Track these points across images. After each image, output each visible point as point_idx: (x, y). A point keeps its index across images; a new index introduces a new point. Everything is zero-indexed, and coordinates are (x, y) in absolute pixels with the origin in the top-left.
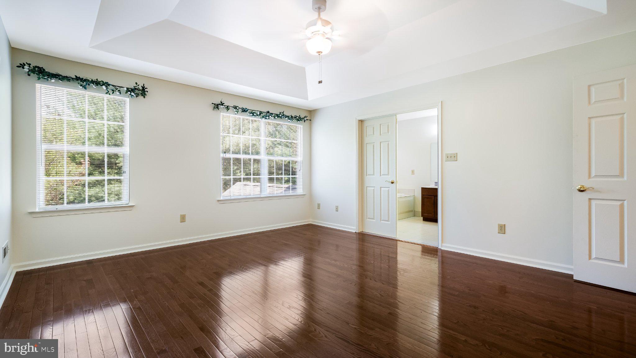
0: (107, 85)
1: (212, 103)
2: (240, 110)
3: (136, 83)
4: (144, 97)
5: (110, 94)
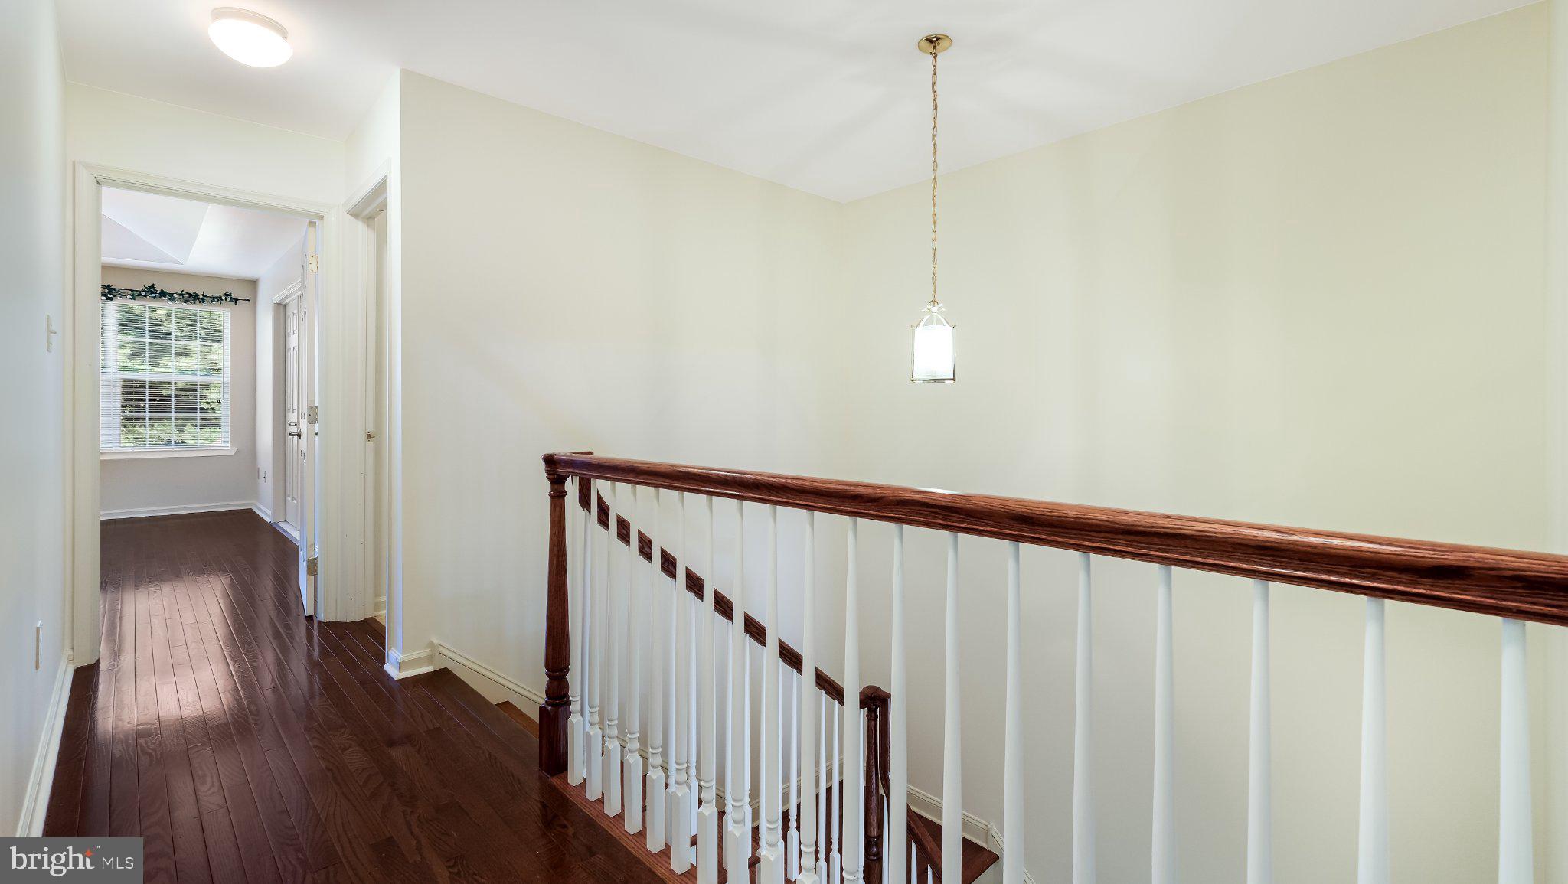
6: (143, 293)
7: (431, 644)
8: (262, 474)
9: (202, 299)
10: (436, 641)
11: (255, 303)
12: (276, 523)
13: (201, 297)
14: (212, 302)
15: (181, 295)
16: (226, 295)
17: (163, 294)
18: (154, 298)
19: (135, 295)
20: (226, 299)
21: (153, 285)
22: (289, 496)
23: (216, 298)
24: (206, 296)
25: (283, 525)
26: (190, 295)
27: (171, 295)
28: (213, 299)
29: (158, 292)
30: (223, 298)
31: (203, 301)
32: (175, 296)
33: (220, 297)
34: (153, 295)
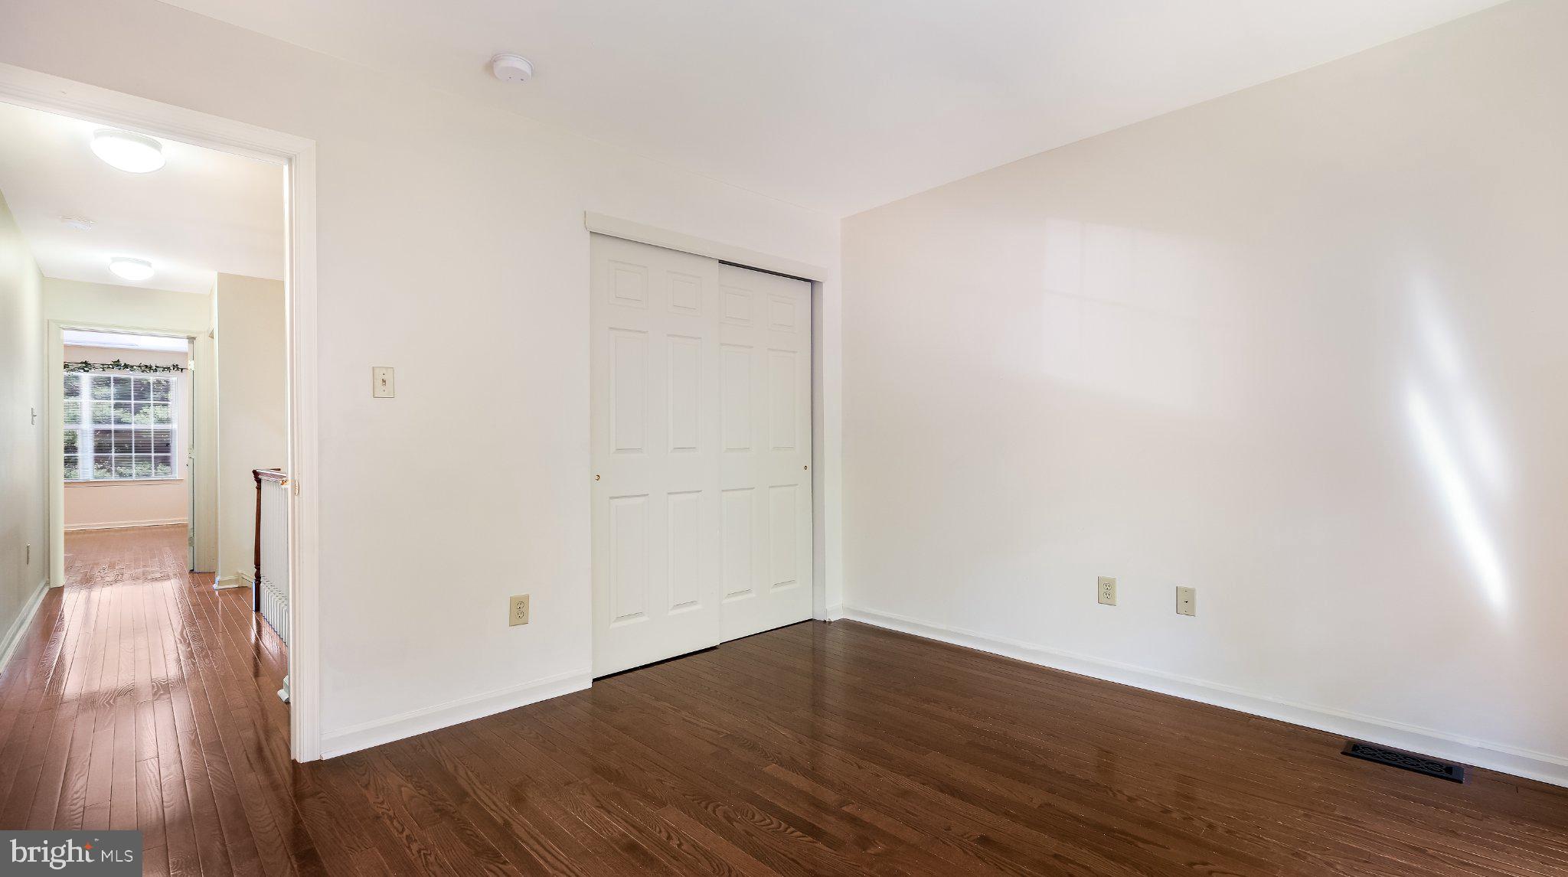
7: (238, 573)
10: (240, 572)
13: (154, 368)
17: (126, 366)
18: (120, 369)
19: (104, 367)
21: (119, 360)
23: (165, 368)
24: (158, 367)
26: (146, 366)
27: (132, 367)
31: (156, 371)
32: (135, 367)
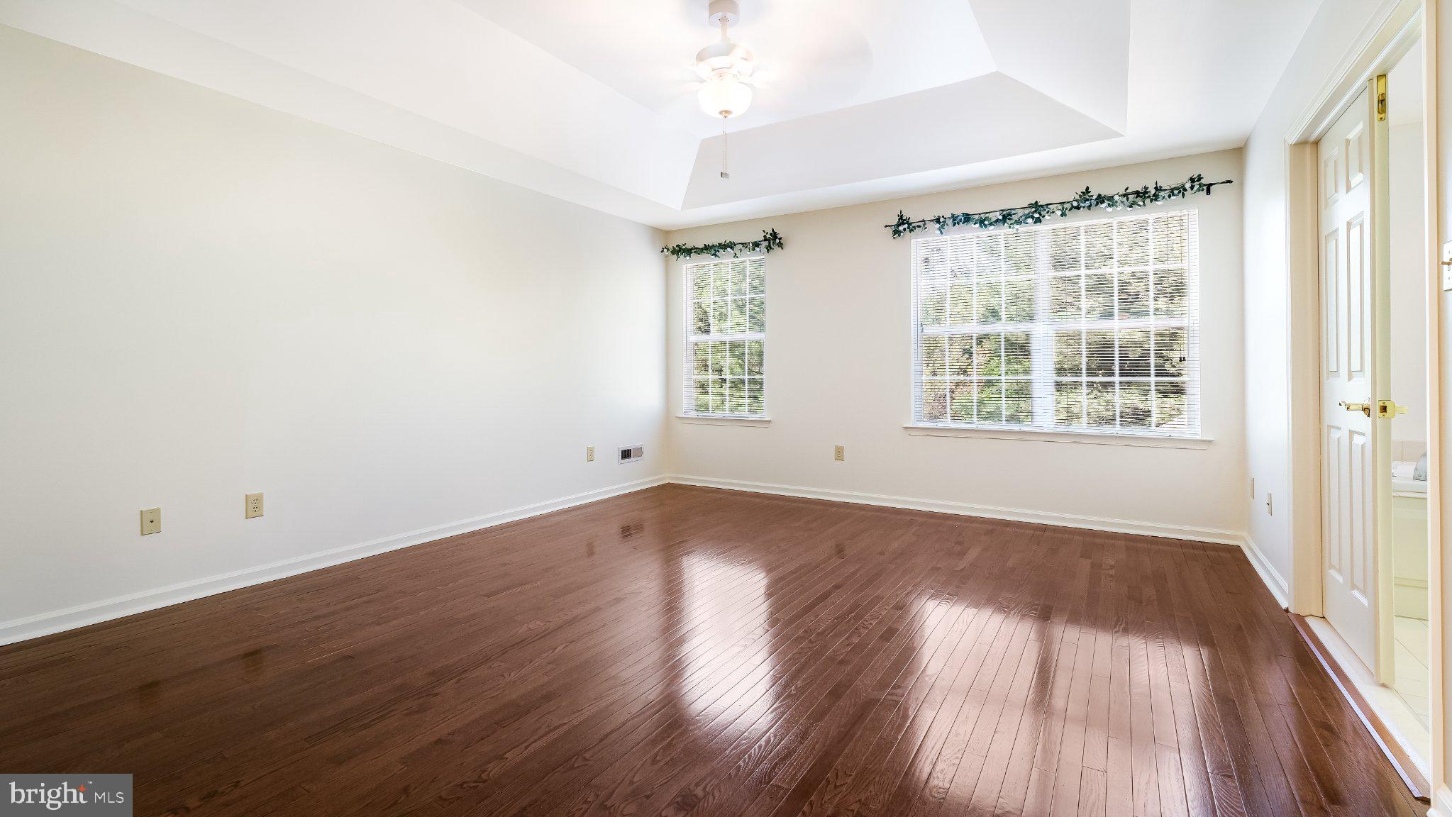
0: (731, 245)
1: (886, 226)
2: (950, 222)
3: (764, 231)
4: (782, 248)
5: (737, 257)
6: (1075, 204)
8: (1261, 499)
9: (1154, 195)
11: (1242, 184)
12: (1301, 619)
13: (1154, 192)
14: (1170, 196)
15: (1124, 195)
16: (1192, 180)
17: (1100, 200)
18: (1089, 207)
19: (1066, 208)
20: (1192, 188)
21: (1088, 188)
22: (1332, 566)
23: (1175, 188)
24: (1161, 189)
25: (1314, 625)
26: (1137, 193)
27: (1111, 198)
28: (1172, 192)
29: (1095, 197)
30: (1188, 186)
31: (1156, 198)
32: (1117, 198)
33: (1183, 186)
34: (1088, 203)
